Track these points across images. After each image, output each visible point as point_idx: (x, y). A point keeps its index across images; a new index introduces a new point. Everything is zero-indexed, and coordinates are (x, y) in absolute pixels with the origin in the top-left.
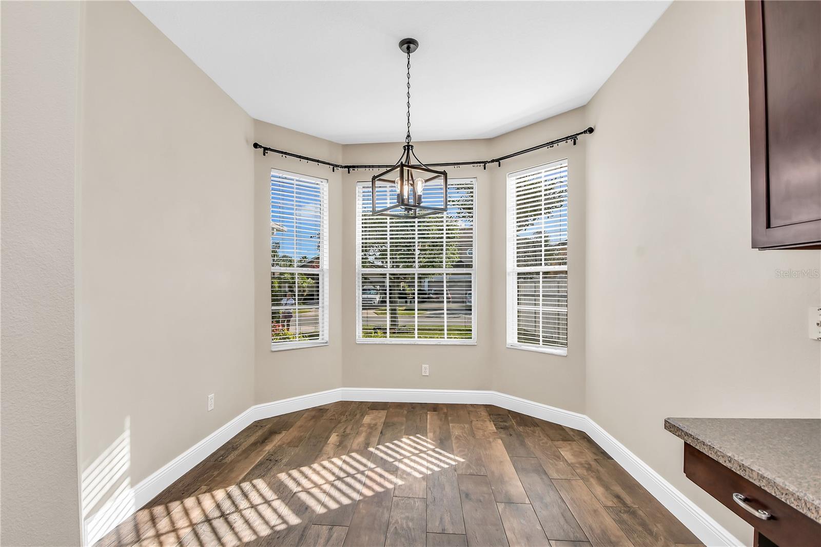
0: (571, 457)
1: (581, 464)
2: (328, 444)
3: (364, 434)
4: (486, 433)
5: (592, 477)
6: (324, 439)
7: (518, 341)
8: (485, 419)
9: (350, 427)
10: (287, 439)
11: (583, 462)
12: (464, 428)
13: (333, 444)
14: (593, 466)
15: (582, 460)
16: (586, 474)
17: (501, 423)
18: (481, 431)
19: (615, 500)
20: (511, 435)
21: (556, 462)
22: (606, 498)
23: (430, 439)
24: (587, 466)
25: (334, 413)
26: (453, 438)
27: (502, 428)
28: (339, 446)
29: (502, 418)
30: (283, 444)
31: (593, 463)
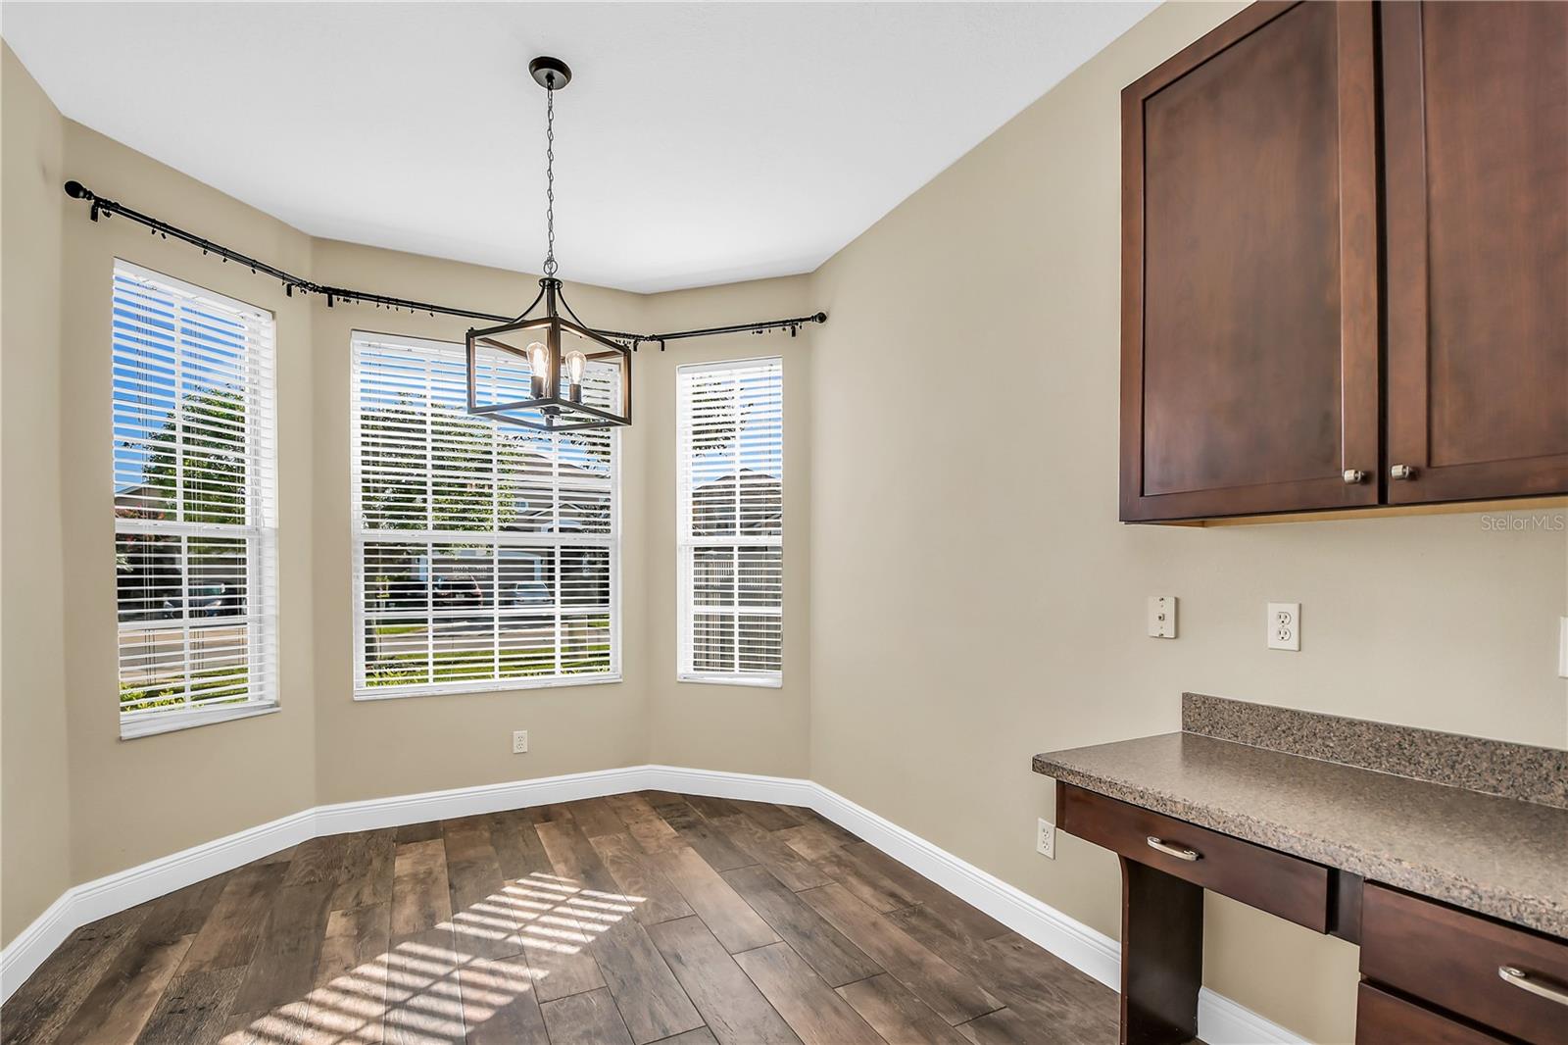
0: (809, 851)
1: (826, 858)
2: (331, 938)
3: (411, 899)
4: (661, 841)
5: (848, 874)
6: (312, 931)
7: (695, 669)
8: (651, 818)
9: (367, 892)
10: (206, 953)
11: (828, 855)
12: (618, 841)
13: (341, 935)
14: (844, 858)
15: (825, 852)
16: (838, 871)
17: (679, 820)
18: (652, 840)
19: (891, 901)
20: (704, 836)
21: (792, 865)
22: (879, 900)
23: (565, 876)
24: (834, 859)
25: (310, 867)
26: (607, 864)
27: (684, 828)
28: (360, 936)
29: (678, 810)
30: (201, 966)
31: (841, 853)
